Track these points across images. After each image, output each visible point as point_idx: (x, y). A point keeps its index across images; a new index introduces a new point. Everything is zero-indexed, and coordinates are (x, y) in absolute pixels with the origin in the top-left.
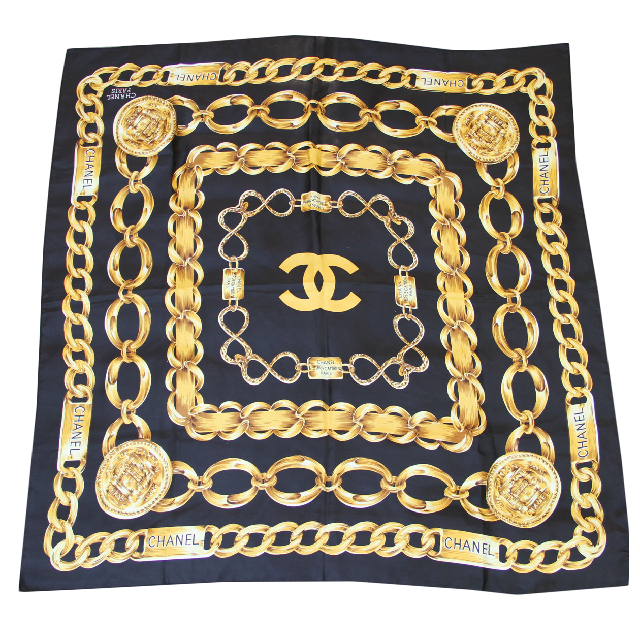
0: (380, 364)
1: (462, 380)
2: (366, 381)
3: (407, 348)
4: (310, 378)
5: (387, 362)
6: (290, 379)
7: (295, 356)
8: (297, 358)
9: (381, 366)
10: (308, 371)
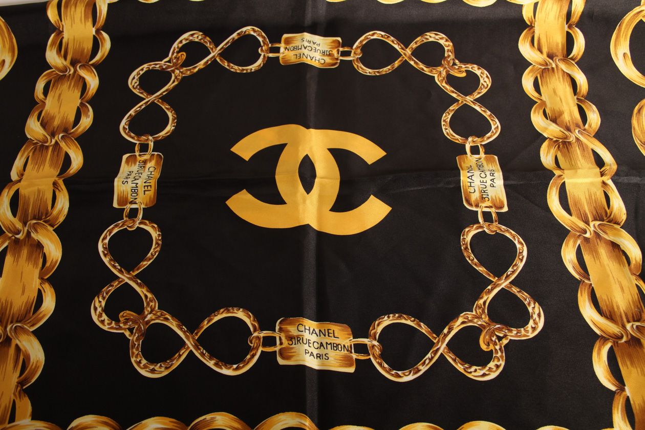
0: (438, 331)
1: (624, 339)
2: (407, 372)
3: (492, 289)
4: (281, 362)
5: (451, 324)
6: (235, 366)
7: (249, 317)
8: (254, 321)
9: (438, 336)
10: (277, 349)
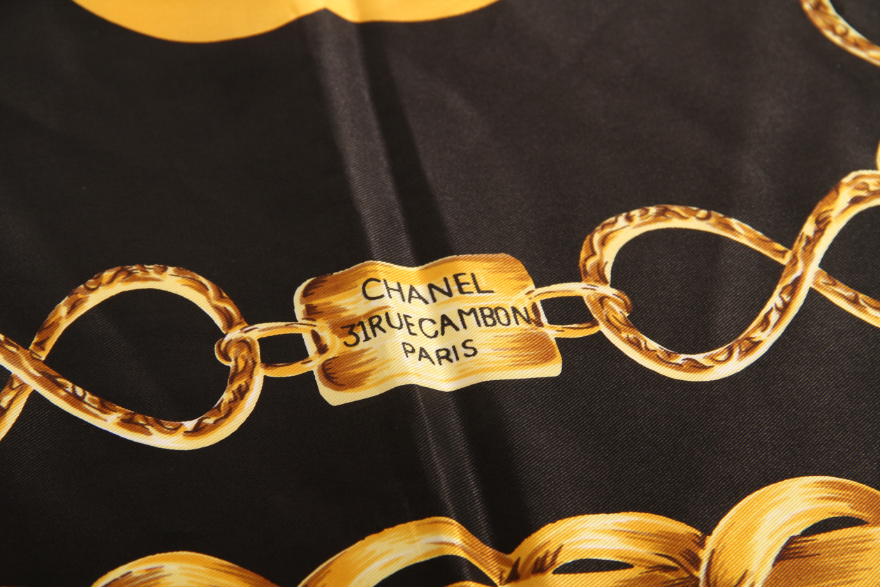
0: (787, 234)
2: (720, 352)
4: (334, 397)
5: (821, 208)
6: (189, 425)
7: (203, 289)
8: (221, 298)
9: (789, 245)
10: (314, 364)
